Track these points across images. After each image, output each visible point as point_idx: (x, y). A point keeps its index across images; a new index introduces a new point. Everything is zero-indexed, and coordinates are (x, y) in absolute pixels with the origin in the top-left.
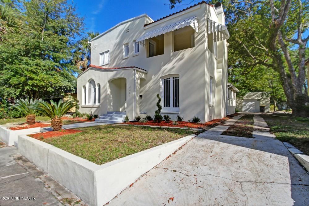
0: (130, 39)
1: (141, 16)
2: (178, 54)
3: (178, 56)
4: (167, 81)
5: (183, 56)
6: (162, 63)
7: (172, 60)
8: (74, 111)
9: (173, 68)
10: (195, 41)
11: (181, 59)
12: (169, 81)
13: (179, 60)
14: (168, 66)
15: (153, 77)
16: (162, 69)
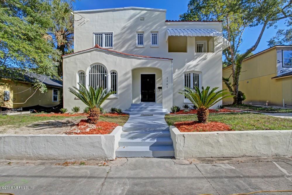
0: (148, 28)
1: (161, 10)
2: (201, 55)
3: (202, 56)
4: (187, 76)
5: (206, 57)
6: (186, 60)
7: (196, 58)
8: (10, 106)
9: (197, 65)
10: (215, 48)
11: (205, 59)
12: (190, 76)
13: (203, 60)
14: (193, 63)
15: (177, 70)
16: (186, 65)
